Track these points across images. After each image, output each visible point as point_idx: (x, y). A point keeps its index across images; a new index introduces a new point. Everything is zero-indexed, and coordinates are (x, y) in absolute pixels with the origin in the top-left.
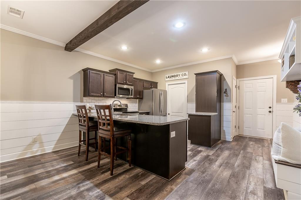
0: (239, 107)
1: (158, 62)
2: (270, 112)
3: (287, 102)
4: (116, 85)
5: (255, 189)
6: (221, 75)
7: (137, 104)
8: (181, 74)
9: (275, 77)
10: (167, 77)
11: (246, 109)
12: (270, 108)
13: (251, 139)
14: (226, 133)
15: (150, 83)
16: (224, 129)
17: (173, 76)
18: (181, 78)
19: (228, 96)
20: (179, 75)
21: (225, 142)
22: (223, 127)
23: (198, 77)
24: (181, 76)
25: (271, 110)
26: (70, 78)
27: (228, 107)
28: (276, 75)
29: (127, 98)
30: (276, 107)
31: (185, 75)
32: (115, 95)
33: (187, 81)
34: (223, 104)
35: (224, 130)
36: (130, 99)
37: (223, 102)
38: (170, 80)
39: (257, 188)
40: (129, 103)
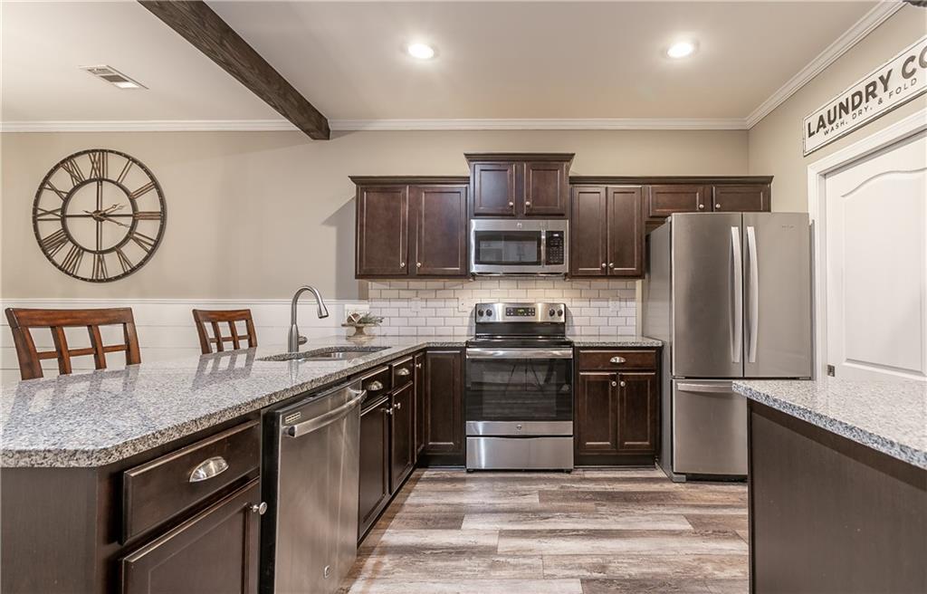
7: (633, 304)
8: (898, 65)
10: (814, 127)
15: (702, 189)
17: (844, 108)
18: (895, 101)
20: (886, 80)
24: (896, 81)
26: (328, 222)
32: (468, 266)
38: (831, 135)
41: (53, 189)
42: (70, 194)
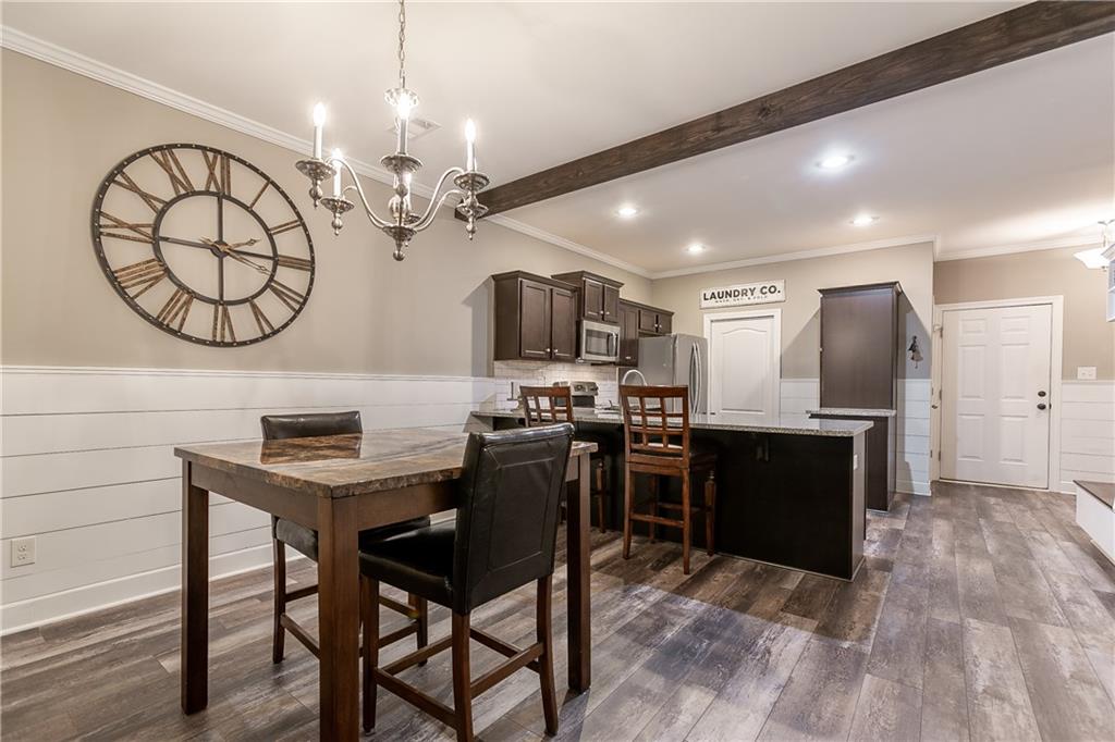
0: (940, 392)
1: (696, 249)
2: (1042, 407)
3: (1094, 377)
4: (579, 324)
5: (1000, 682)
6: (900, 294)
8: (758, 286)
9: (1059, 301)
10: (708, 296)
11: (965, 399)
12: (1042, 394)
13: (985, 490)
14: (912, 472)
15: (655, 315)
16: (906, 460)
17: (728, 294)
18: (757, 301)
19: (922, 359)
20: (752, 291)
21: (910, 497)
22: (904, 452)
23: (829, 300)
24: (757, 292)
25: (1044, 401)
26: (467, 301)
27: (916, 392)
28: (1062, 297)
29: (593, 365)
30: (1061, 393)
31: (773, 290)
32: (578, 354)
33: (779, 310)
34: (904, 383)
35: (907, 464)
36: (604, 368)
37: (904, 378)
38: (719, 304)
39: (1005, 676)
40: (599, 379)
41: (133, 188)
42: (169, 205)
